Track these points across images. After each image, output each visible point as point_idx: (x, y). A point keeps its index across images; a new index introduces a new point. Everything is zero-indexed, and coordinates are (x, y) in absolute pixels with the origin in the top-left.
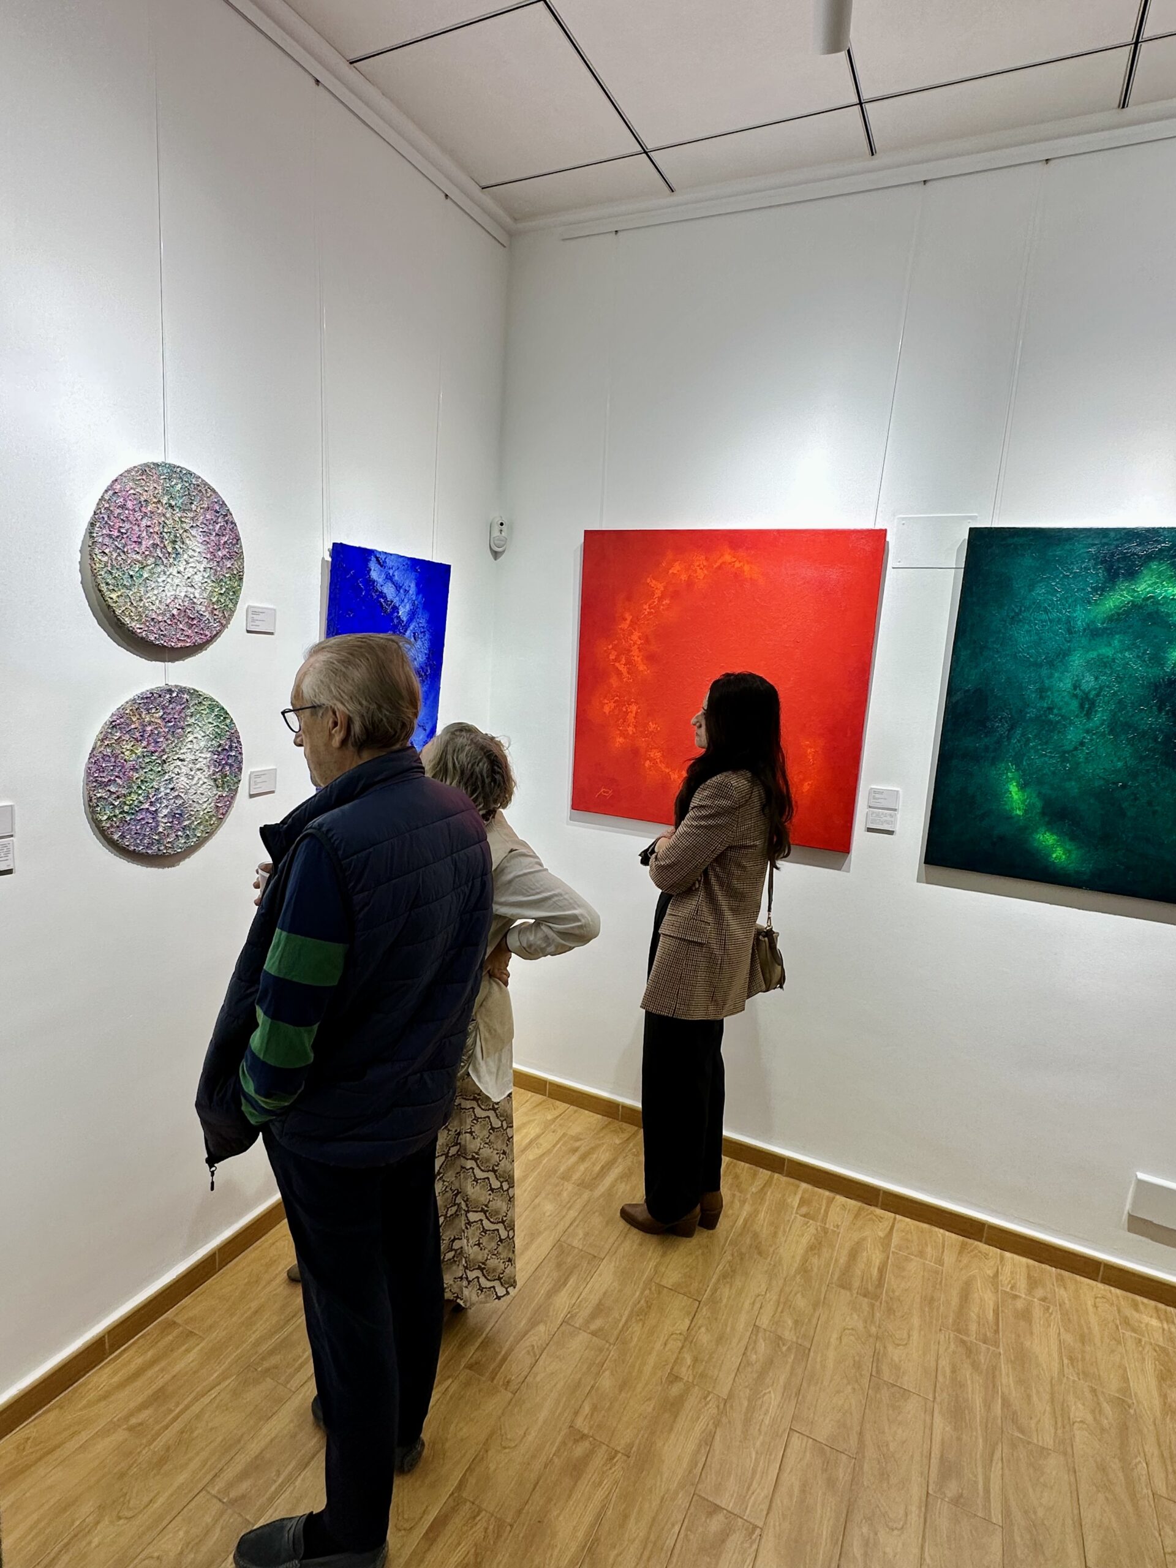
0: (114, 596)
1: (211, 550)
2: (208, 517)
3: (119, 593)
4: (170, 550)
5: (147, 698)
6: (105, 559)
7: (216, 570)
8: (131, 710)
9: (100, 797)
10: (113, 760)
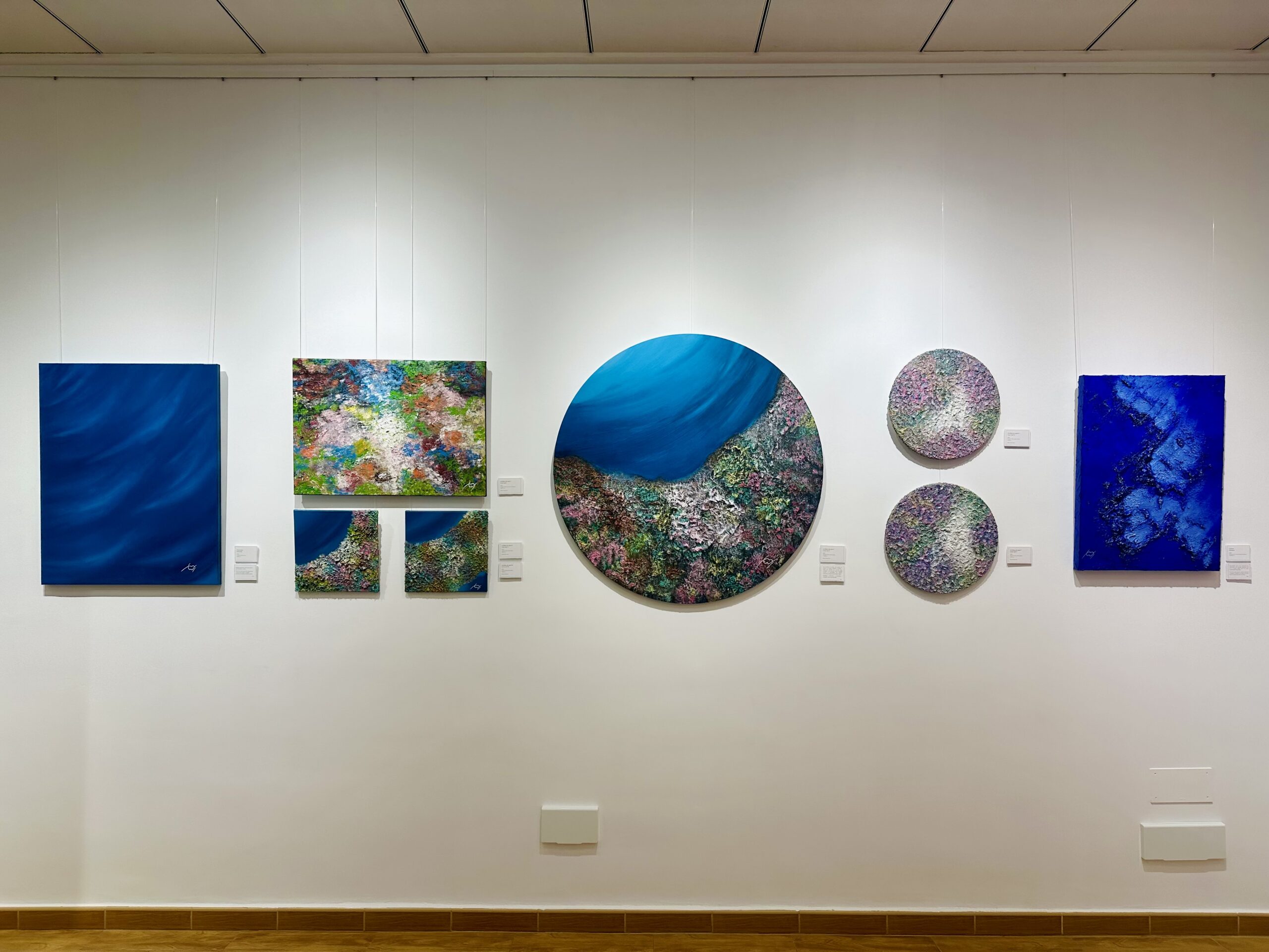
0: (902, 430)
1: (972, 396)
2: (969, 375)
3: (906, 429)
4: (940, 400)
5: (922, 490)
6: (897, 410)
7: (976, 408)
8: (911, 497)
9: (892, 548)
10: (900, 527)
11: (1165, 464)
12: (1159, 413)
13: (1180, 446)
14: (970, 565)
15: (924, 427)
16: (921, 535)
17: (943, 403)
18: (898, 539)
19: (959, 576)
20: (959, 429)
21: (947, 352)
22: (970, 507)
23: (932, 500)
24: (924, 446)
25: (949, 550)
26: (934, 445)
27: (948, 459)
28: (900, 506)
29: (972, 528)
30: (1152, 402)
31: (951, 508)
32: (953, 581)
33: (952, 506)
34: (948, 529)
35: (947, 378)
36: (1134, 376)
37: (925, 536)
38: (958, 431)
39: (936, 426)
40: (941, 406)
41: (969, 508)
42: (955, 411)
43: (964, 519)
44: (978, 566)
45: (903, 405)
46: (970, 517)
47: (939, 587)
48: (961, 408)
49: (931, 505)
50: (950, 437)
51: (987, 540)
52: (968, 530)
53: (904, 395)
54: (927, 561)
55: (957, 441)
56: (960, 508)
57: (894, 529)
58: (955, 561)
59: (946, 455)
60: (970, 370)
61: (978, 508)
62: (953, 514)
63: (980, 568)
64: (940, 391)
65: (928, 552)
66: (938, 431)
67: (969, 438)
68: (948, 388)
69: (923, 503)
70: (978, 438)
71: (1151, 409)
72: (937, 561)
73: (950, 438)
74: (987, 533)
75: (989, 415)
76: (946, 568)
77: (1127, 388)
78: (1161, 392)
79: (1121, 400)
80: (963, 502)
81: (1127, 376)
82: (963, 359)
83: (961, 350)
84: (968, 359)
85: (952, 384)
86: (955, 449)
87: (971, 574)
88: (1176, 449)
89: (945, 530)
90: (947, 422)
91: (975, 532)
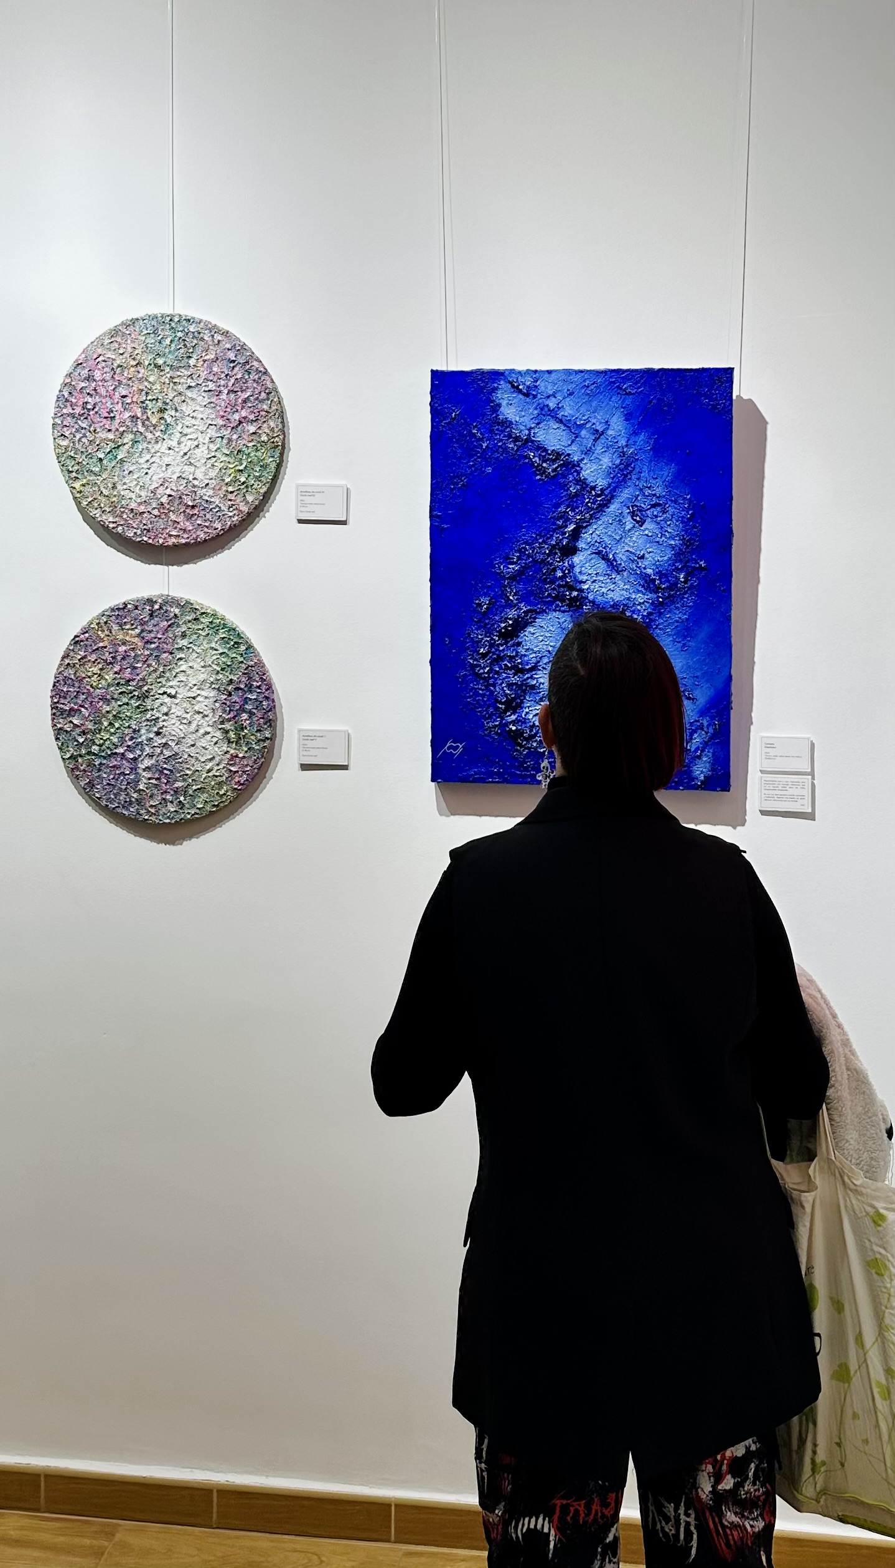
1: (222, 413)
2: (215, 369)
3: (85, 481)
4: (155, 421)
5: (118, 609)
7: (230, 440)
8: (98, 624)
9: (64, 728)
10: (77, 684)
11: (605, 558)
12: (588, 452)
13: (638, 522)
14: (218, 765)
15: (124, 477)
16: (119, 703)
17: (162, 427)
18: (72, 709)
19: (194, 787)
20: (196, 482)
21: (168, 319)
22: (213, 645)
23: (137, 631)
24: (125, 516)
25: (174, 733)
26: (145, 515)
27: (175, 545)
28: (76, 641)
29: (218, 689)
30: (573, 428)
31: (176, 646)
32: (182, 798)
33: (177, 643)
34: (169, 691)
35: (168, 375)
36: (536, 372)
37: (127, 704)
38: (194, 486)
39: (149, 476)
40: (158, 434)
41: (212, 648)
42: (188, 444)
43: (203, 670)
44: (233, 769)
45: (77, 431)
46: (215, 667)
47: (153, 810)
48: (200, 439)
49: (136, 640)
50: (176, 499)
51: (251, 714)
52: (213, 693)
53: (78, 410)
54: (132, 756)
55: (193, 507)
56: (195, 648)
57: (65, 690)
58: (186, 757)
59: (170, 536)
60: (217, 359)
61: (230, 649)
62: (181, 659)
63: (237, 772)
64: (154, 402)
65: (132, 739)
66: (152, 488)
67: (217, 500)
68: (171, 395)
69: (120, 637)
70: (234, 501)
71: (572, 442)
72: (151, 756)
73: (177, 502)
74: (250, 699)
75: (259, 454)
76: (169, 770)
77: (521, 396)
78: (594, 404)
79: (507, 423)
80: (200, 635)
81: (520, 372)
82: (202, 335)
83: (198, 315)
84: (213, 336)
85: (180, 388)
86: (188, 524)
87: (220, 784)
88: (628, 528)
89: (165, 693)
90: (170, 469)
91: (225, 697)
